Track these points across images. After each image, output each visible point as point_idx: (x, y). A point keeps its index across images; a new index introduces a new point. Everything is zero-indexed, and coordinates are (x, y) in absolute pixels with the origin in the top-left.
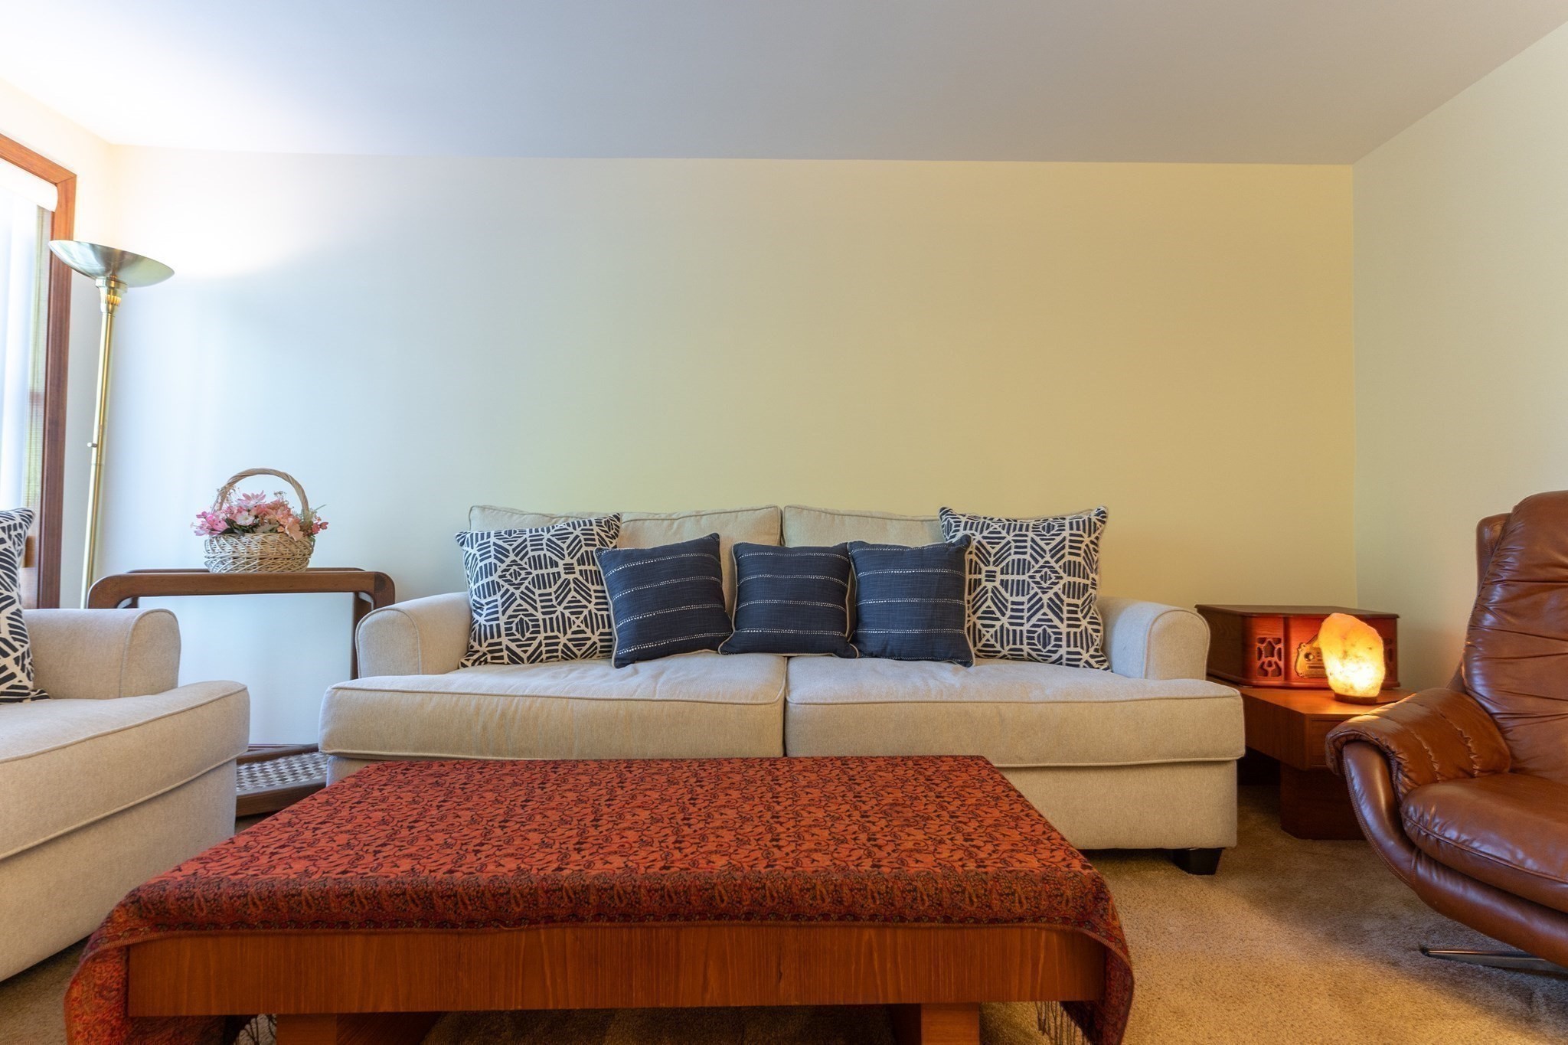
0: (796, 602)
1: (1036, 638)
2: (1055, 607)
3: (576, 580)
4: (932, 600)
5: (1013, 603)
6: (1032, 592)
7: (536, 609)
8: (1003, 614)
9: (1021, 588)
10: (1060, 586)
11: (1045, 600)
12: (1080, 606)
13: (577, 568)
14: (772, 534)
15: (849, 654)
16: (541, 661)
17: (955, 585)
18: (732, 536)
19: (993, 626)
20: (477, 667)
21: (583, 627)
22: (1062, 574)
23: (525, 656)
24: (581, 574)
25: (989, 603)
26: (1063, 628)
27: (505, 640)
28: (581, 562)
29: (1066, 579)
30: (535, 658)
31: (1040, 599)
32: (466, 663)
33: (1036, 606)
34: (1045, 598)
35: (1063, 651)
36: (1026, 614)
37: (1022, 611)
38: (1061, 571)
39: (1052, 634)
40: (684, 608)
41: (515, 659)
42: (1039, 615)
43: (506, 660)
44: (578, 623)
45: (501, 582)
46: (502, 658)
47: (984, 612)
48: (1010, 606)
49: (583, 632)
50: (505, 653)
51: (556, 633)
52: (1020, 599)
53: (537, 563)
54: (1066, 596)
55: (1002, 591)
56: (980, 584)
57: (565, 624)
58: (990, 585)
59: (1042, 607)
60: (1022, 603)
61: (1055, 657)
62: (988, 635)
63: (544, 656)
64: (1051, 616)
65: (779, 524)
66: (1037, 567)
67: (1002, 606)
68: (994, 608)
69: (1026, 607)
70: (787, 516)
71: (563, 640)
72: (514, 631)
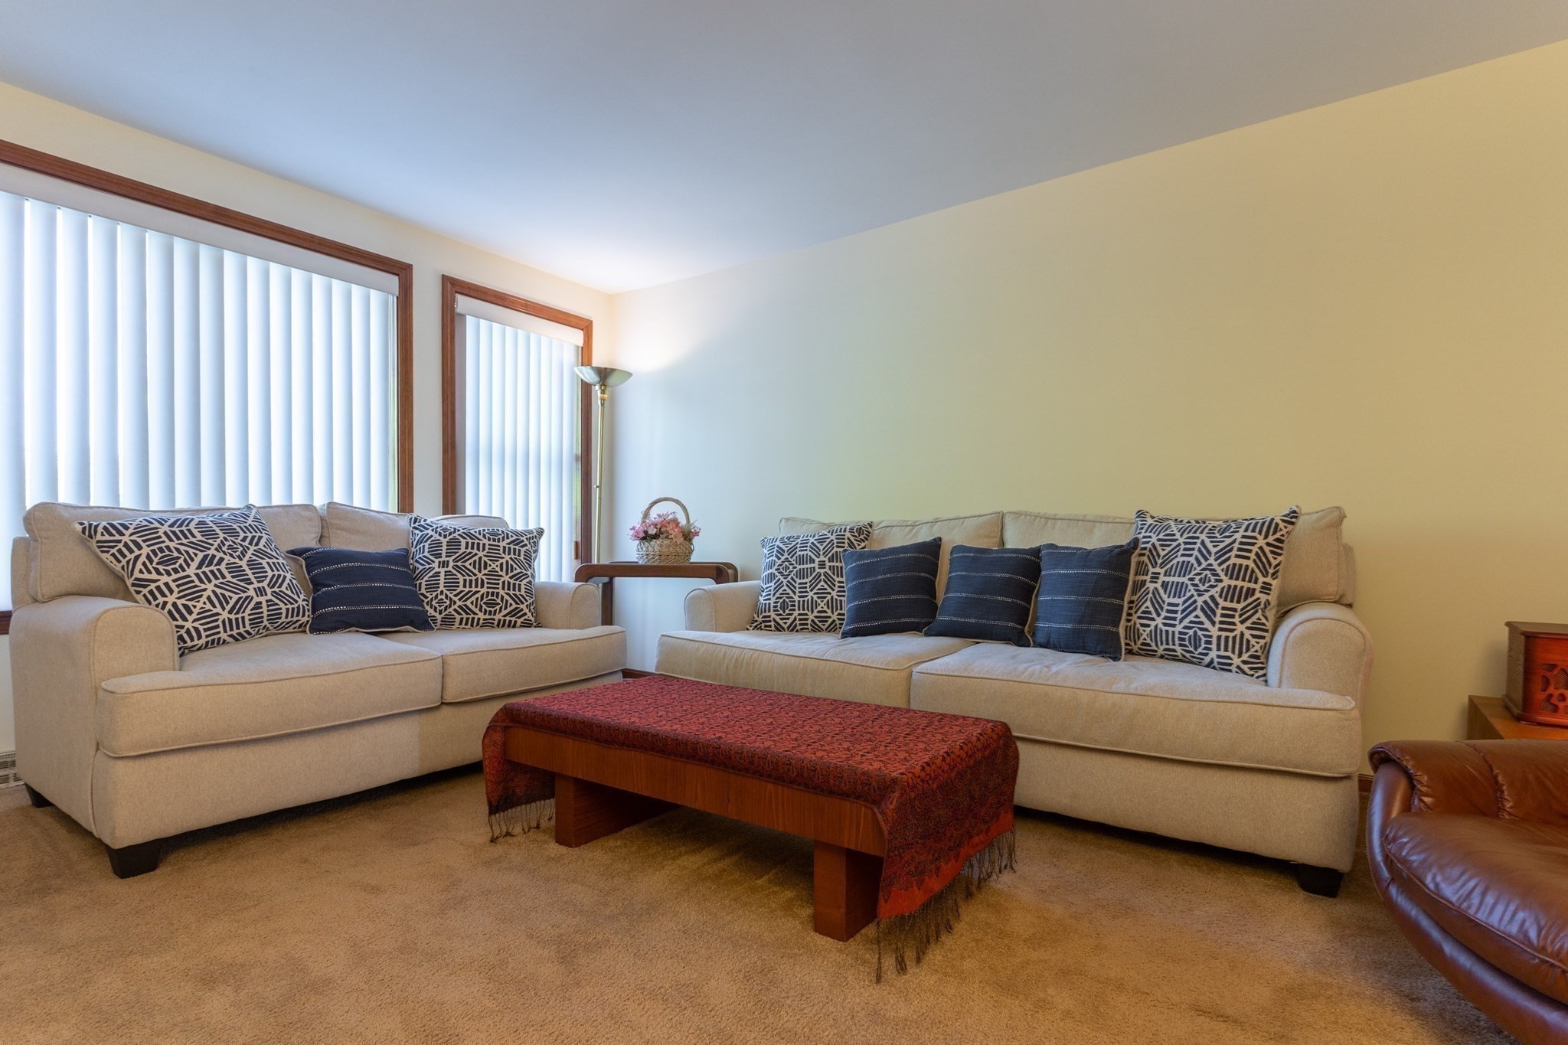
0: (980, 596)
1: (1187, 640)
2: (1209, 611)
3: (826, 574)
4: (1087, 599)
5: (1170, 604)
6: (1188, 594)
7: (794, 593)
8: (1159, 615)
9: (1179, 590)
10: (1218, 589)
11: (1200, 603)
12: (1239, 610)
13: (828, 564)
14: (993, 537)
15: (1022, 643)
16: (797, 631)
17: (1118, 586)
18: (954, 538)
19: (1149, 626)
20: (755, 631)
21: (825, 608)
22: (1223, 577)
23: (785, 626)
24: (830, 569)
25: (1148, 603)
26: (1214, 632)
27: (773, 614)
28: (831, 560)
29: (1227, 582)
30: (792, 628)
31: (1195, 601)
32: (749, 628)
33: (1189, 608)
34: (1200, 601)
35: (1213, 654)
36: (1179, 616)
37: (1176, 612)
38: (1222, 574)
39: (1202, 637)
40: (893, 597)
41: (779, 628)
42: (1191, 618)
43: (773, 628)
44: (822, 606)
45: (777, 574)
46: (770, 626)
47: (1144, 612)
48: (1166, 607)
49: (825, 612)
50: (773, 623)
51: (807, 611)
52: (1176, 600)
53: (801, 560)
54: (1222, 600)
55: (1162, 592)
56: (1140, 586)
57: (813, 605)
58: (1151, 586)
59: (1195, 609)
60: (1177, 605)
61: (1207, 659)
62: (1145, 633)
63: (799, 628)
64: (1203, 618)
65: (1000, 528)
66: (1198, 569)
67: (1158, 605)
68: (1152, 609)
69: (1180, 608)
70: (1007, 520)
71: (811, 617)
72: (778, 608)
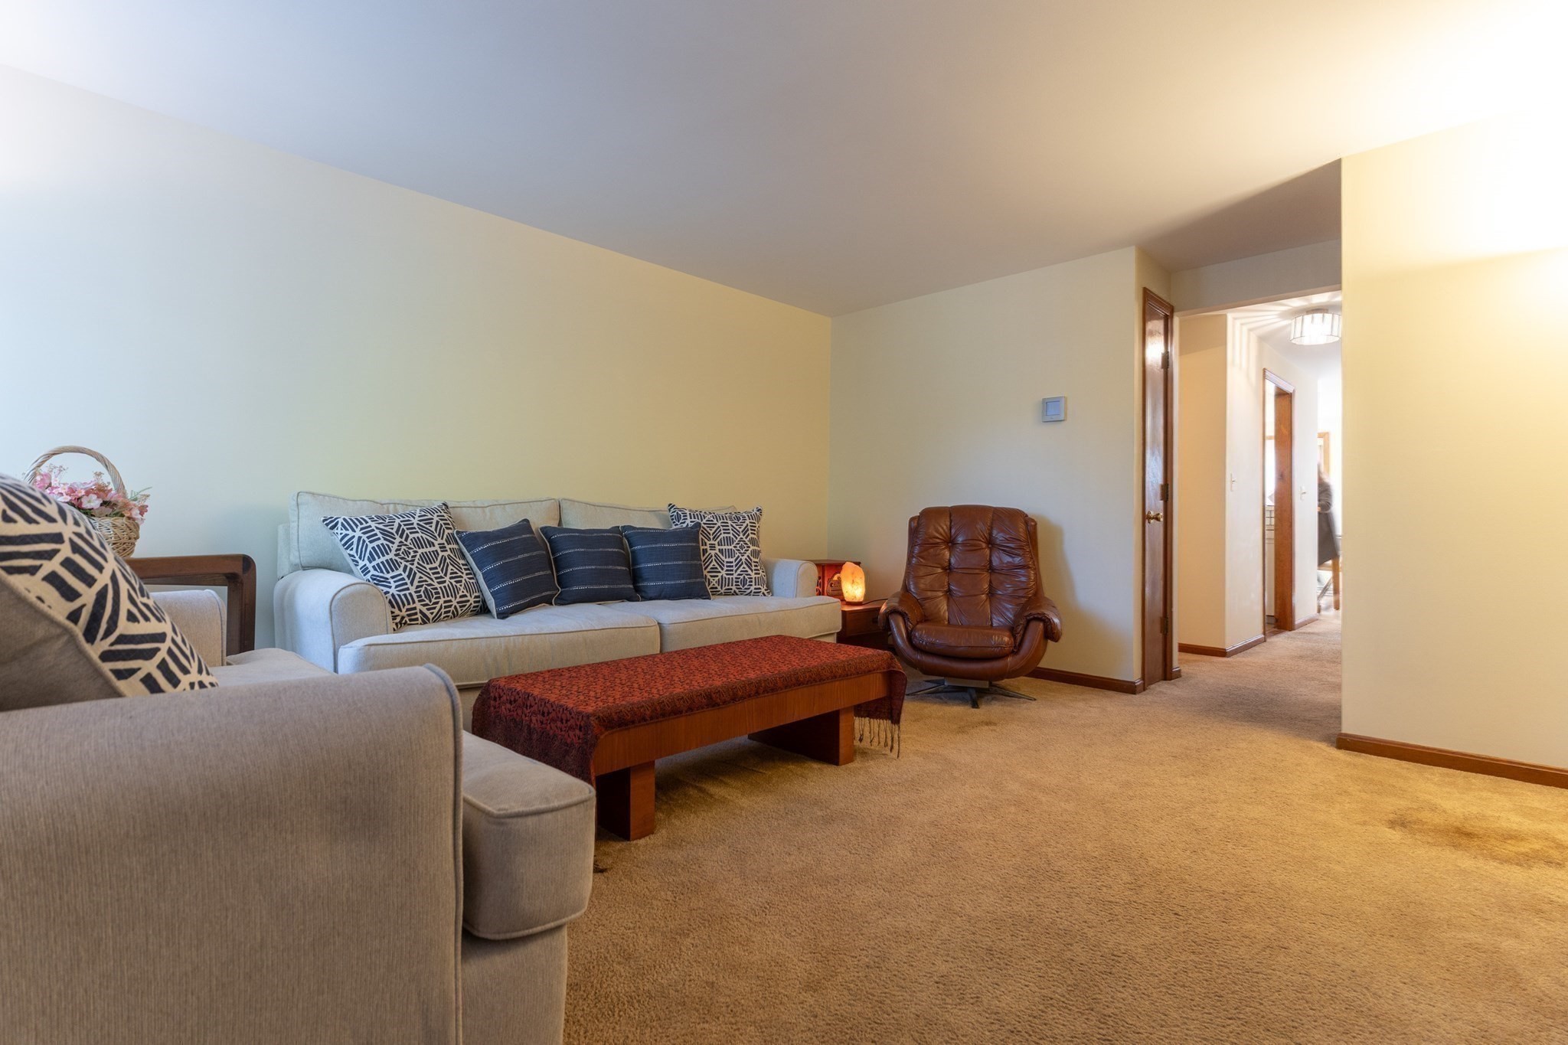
1: (739, 582)
2: (749, 565)
3: (450, 558)
4: (689, 562)
5: (727, 562)
6: (736, 556)
7: (431, 581)
8: (722, 569)
9: (730, 553)
10: (749, 552)
11: (744, 560)
12: (759, 562)
16: (441, 620)
17: (695, 554)
19: (717, 576)
20: (400, 628)
21: (465, 594)
22: (749, 545)
23: (431, 617)
25: (714, 563)
26: (753, 576)
27: (417, 605)
29: (752, 548)
30: (437, 619)
31: (741, 560)
33: (739, 564)
34: (743, 558)
35: (752, 588)
36: (734, 568)
37: (732, 566)
38: (749, 543)
39: (747, 579)
40: (537, 574)
41: (425, 620)
42: (741, 569)
43: (420, 621)
44: (462, 591)
45: (399, 560)
46: (417, 619)
47: (712, 568)
48: (725, 564)
50: (419, 616)
51: (450, 598)
52: (731, 560)
53: (418, 543)
54: (752, 557)
55: (720, 555)
56: (707, 552)
58: (713, 552)
59: (742, 563)
60: (732, 562)
61: (749, 591)
62: (714, 581)
63: (444, 616)
64: (747, 569)
66: (737, 541)
67: (721, 564)
68: (717, 566)
69: (734, 564)
71: (454, 603)
